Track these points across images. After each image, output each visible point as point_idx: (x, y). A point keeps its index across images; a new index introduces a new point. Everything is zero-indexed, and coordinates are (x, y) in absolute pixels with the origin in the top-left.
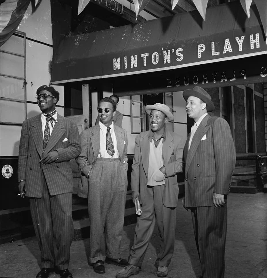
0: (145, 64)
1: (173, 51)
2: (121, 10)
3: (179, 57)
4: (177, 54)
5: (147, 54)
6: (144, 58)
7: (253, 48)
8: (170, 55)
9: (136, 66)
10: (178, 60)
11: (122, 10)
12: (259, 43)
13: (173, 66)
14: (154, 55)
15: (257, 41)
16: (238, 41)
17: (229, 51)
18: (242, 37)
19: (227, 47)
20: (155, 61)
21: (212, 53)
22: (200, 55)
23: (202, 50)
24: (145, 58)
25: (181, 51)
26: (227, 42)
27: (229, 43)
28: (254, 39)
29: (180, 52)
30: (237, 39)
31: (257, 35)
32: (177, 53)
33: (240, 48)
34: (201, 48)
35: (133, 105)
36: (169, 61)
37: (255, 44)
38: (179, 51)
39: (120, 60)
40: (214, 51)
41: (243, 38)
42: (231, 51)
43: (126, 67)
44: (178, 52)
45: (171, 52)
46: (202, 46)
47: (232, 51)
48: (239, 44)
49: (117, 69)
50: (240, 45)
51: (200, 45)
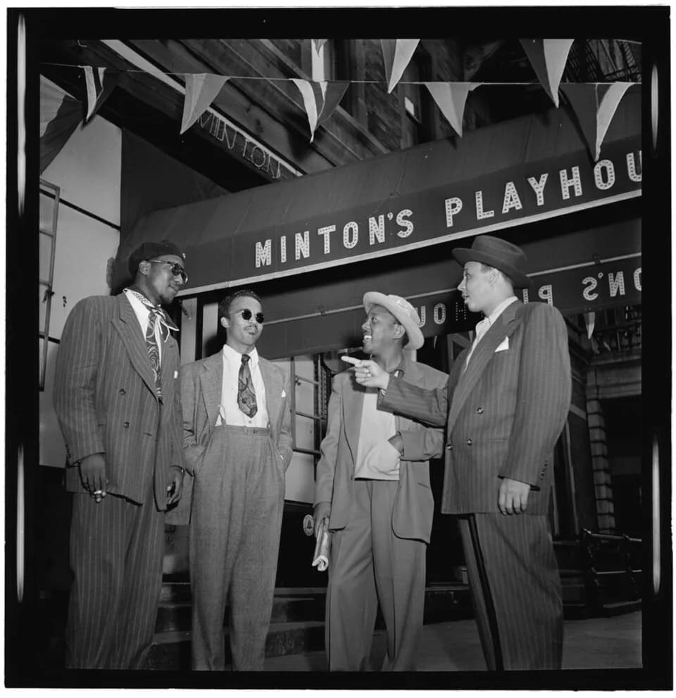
0: (327, 250)
1: (390, 216)
2: (276, 172)
3: (405, 229)
4: (399, 223)
5: (333, 228)
6: (325, 235)
7: (568, 197)
8: (383, 227)
9: (306, 255)
10: (401, 234)
11: (279, 171)
12: (580, 186)
13: (391, 249)
14: (348, 228)
15: (576, 181)
16: (535, 184)
17: (514, 208)
18: (542, 176)
19: (511, 200)
20: (351, 240)
21: (478, 215)
22: (451, 221)
23: (454, 210)
24: (328, 236)
25: (408, 215)
26: (511, 189)
27: (514, 190)
28: (568, 179)
29: (405, 218)
30: (532, 181)
31: (576, 171)
32: (400, 221)
33: (539, 200)
34: (453, 207)
35: (296, 384)
36: (381, 239)
37: (572, 189)
38: (402, 215)
39: (270, 244)
40: (482, 210)
41: (544, 177)
42: (519, 206)
43: (284, 259)
44: (401, 218)
45: (386, 218)
46: (454, 202)
47: (521, 207)
48: (537, 191)
49: (263, 264)
50: (540, 192)
51: (449, 200)
